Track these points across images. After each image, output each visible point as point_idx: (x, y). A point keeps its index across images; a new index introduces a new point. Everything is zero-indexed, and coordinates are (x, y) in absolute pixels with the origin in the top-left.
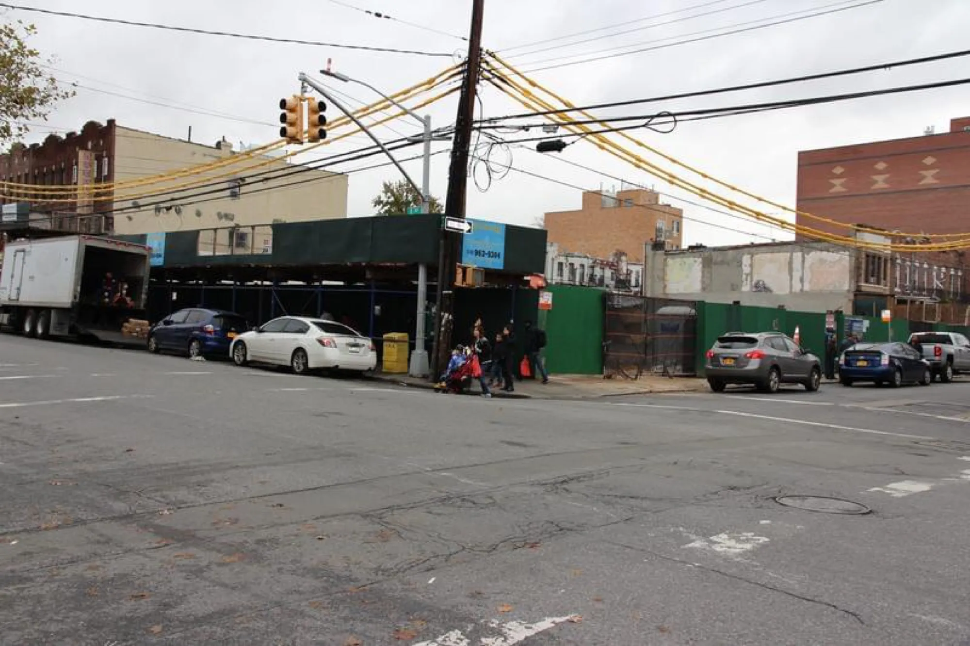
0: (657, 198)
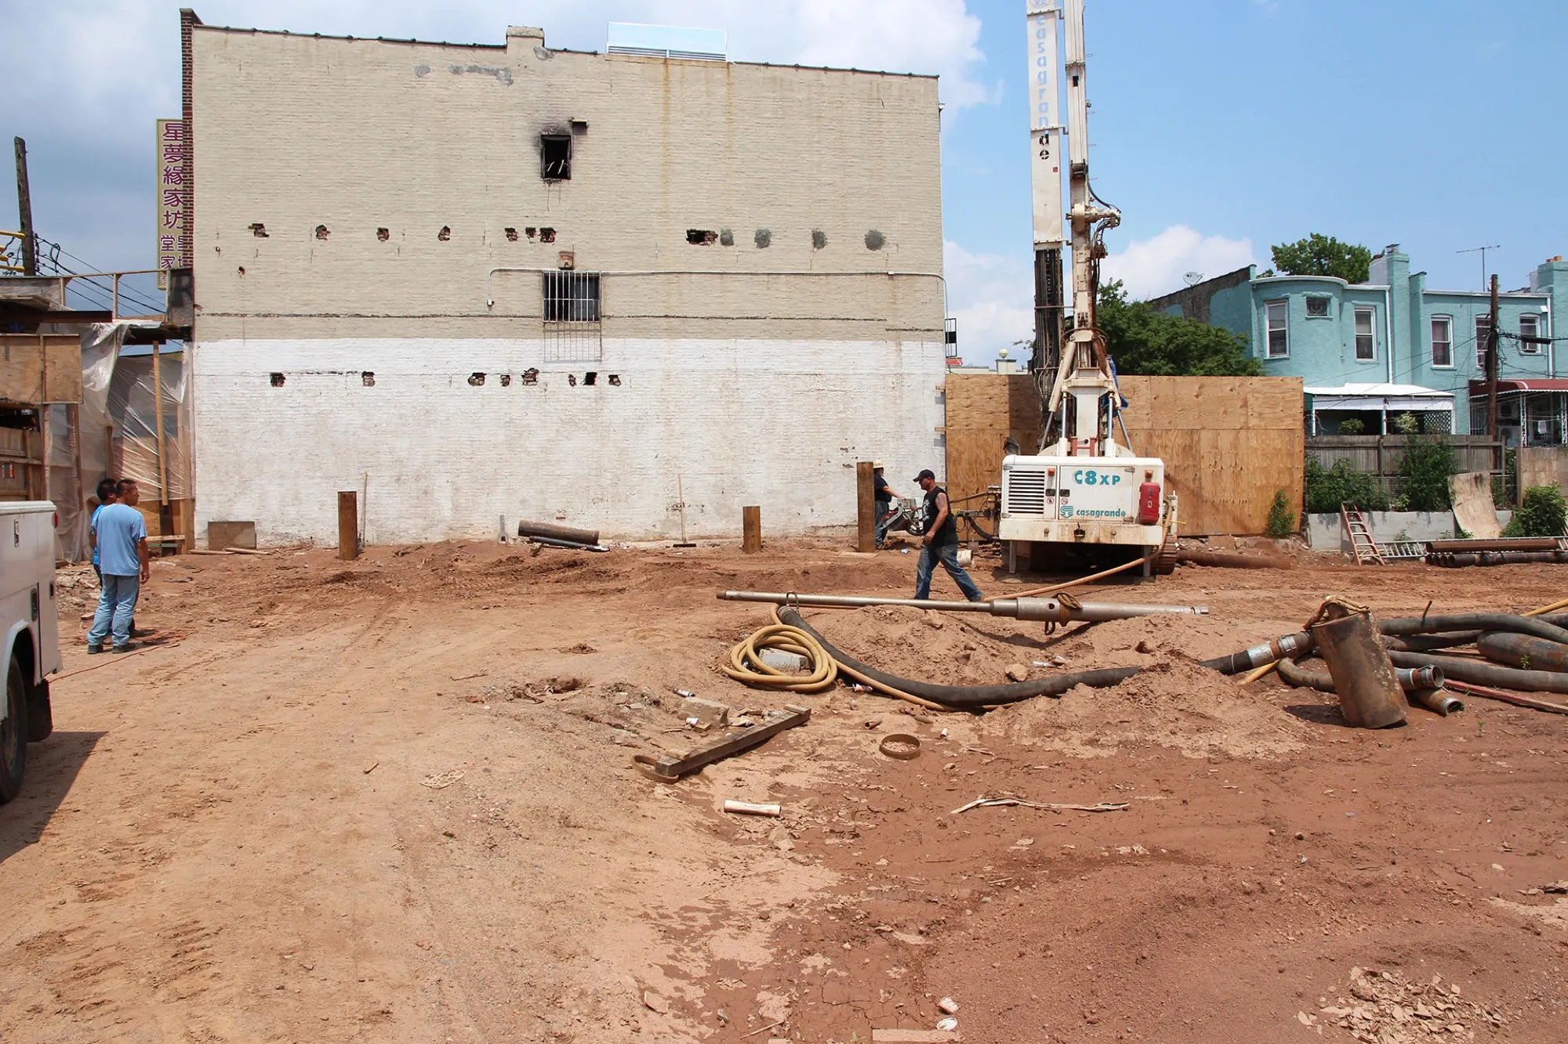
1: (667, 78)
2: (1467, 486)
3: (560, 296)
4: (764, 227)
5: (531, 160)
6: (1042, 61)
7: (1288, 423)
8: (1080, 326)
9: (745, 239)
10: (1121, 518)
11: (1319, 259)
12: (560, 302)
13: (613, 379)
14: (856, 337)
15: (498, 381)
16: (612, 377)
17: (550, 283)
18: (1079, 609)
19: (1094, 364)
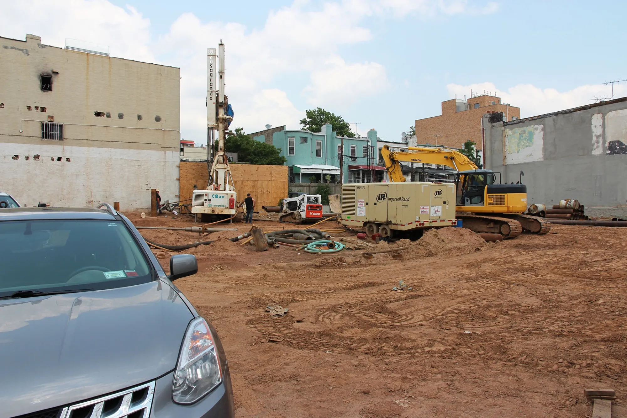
0: (499, 101)
1: (88, 60)
2: (334, 198)
3: (48, 131)
4: (121, 112)
5: (38, 83)
6: (211, 70)
7: (283, 179)
8: (220, 150)
9: (114, 116)
10: (224, 207)
11: (321, 116)
12: (48, 133)
13: (68, 160)
14: (151, 149)
15: (24, 159)
16: (67, 159)
17: (44, 126)
18: (206, 229)
19: (223, 162)
